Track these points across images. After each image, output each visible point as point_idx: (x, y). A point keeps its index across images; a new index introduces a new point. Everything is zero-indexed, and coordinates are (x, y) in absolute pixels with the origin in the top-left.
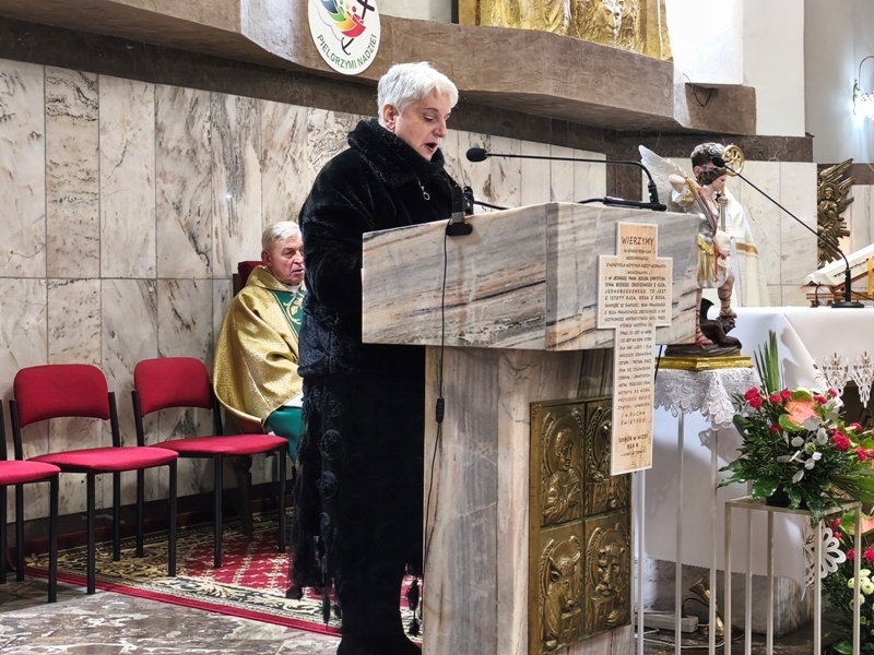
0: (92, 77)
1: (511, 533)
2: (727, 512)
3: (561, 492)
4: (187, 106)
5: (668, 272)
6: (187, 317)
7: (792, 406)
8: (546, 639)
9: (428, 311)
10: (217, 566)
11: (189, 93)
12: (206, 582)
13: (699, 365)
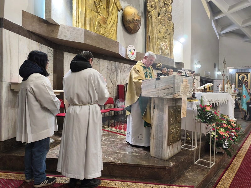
0: (99, 59)
1: (166, 126)
2: (196, 123)
3: (173, 120)
4: (111, 63)
5: (189, 86)
6: (110, 92)
7: (206, 107)
8: (170, 143)
9: (153, 92)
10: (115, 126)
11: (111, 62)
12: (113, 129)
13: (191, 101)
